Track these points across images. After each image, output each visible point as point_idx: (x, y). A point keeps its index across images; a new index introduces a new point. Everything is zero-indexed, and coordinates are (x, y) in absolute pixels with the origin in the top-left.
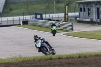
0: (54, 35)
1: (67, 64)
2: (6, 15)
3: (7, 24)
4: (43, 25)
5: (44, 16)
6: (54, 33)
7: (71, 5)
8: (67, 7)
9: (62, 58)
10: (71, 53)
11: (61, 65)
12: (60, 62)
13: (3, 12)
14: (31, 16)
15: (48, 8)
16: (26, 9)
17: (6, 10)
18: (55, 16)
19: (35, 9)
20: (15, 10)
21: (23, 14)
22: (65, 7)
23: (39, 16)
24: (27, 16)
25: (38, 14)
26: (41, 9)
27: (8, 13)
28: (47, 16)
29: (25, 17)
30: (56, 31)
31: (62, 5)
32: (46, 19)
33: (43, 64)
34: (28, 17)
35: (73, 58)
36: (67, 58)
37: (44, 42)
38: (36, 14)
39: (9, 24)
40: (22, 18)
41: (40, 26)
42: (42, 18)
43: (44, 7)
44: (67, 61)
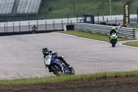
0: (114, 46)
1: (126, 84)
2: (43, 17)
3: (45, 29)
4: (94, 30)
5: (96, 18)
6: (114, 42)
7: (132, 4)
8: (127, 6)
9: (120, 77)
10: (133, 70)
11: (118, 85)
12: (117, 82)
13: (39, 12)
14: (79, 18)
15: (101, 7)
16: (71, 8)
17: (43, 10)
18: (110, 18)
19: (84, 9)
20: (56, 9)
21: (68, 16)
22: (124, 7)
23: (89, 19)
24: (72, 19)
25: (88, 16)
26: (92, 10)
27: (46, 13)
28: (101, 19)
29: (70, 19)
30: (116, 40)
31: (120, 4)
32: (99, 23)
33: (94, 85)
34: (74, 20)
35: (134, 76)
36: (127, 76)
37: (56, 57)
38: (85, 16)
39: (48, 29)
40: (65, 21)
41: (90, 32)
42: (93, 22)
43: (96, 7)
44: (126, 80)
